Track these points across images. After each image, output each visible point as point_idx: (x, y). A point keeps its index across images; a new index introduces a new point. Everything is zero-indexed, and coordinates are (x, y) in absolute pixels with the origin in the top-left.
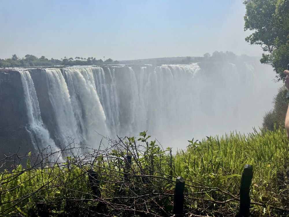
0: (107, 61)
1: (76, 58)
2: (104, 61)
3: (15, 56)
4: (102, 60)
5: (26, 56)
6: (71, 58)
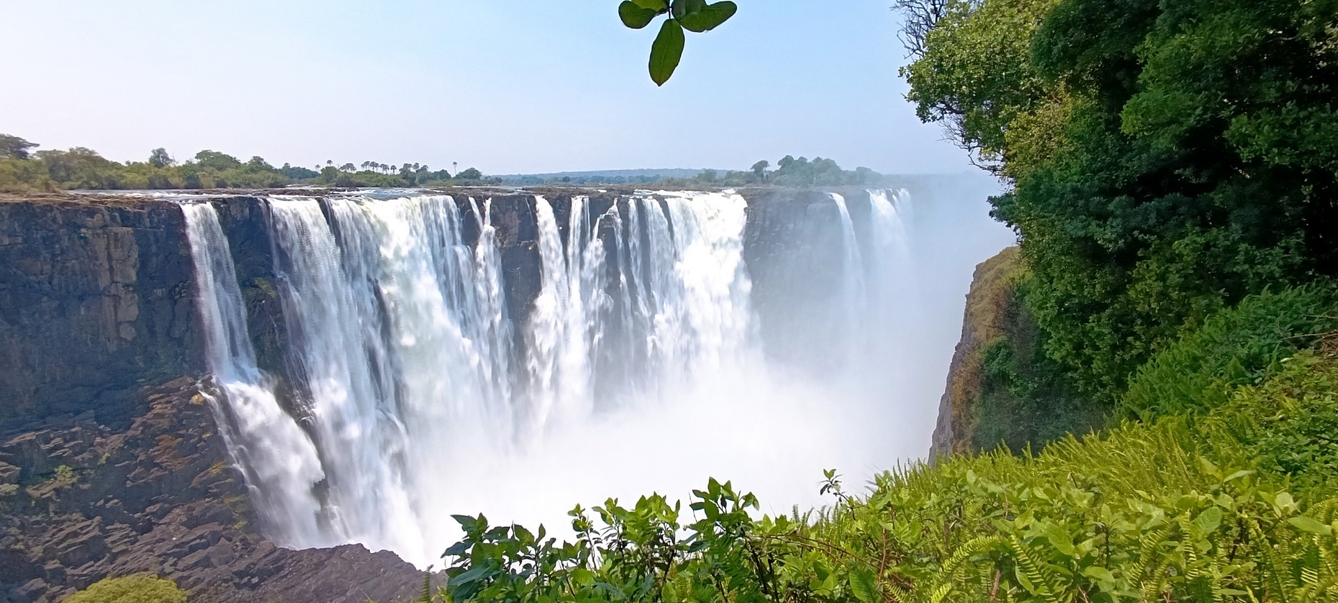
0: (464, 175)
1: (366, 164)
2: (454, 176)
3: (160, 152)
4: (449, 172)
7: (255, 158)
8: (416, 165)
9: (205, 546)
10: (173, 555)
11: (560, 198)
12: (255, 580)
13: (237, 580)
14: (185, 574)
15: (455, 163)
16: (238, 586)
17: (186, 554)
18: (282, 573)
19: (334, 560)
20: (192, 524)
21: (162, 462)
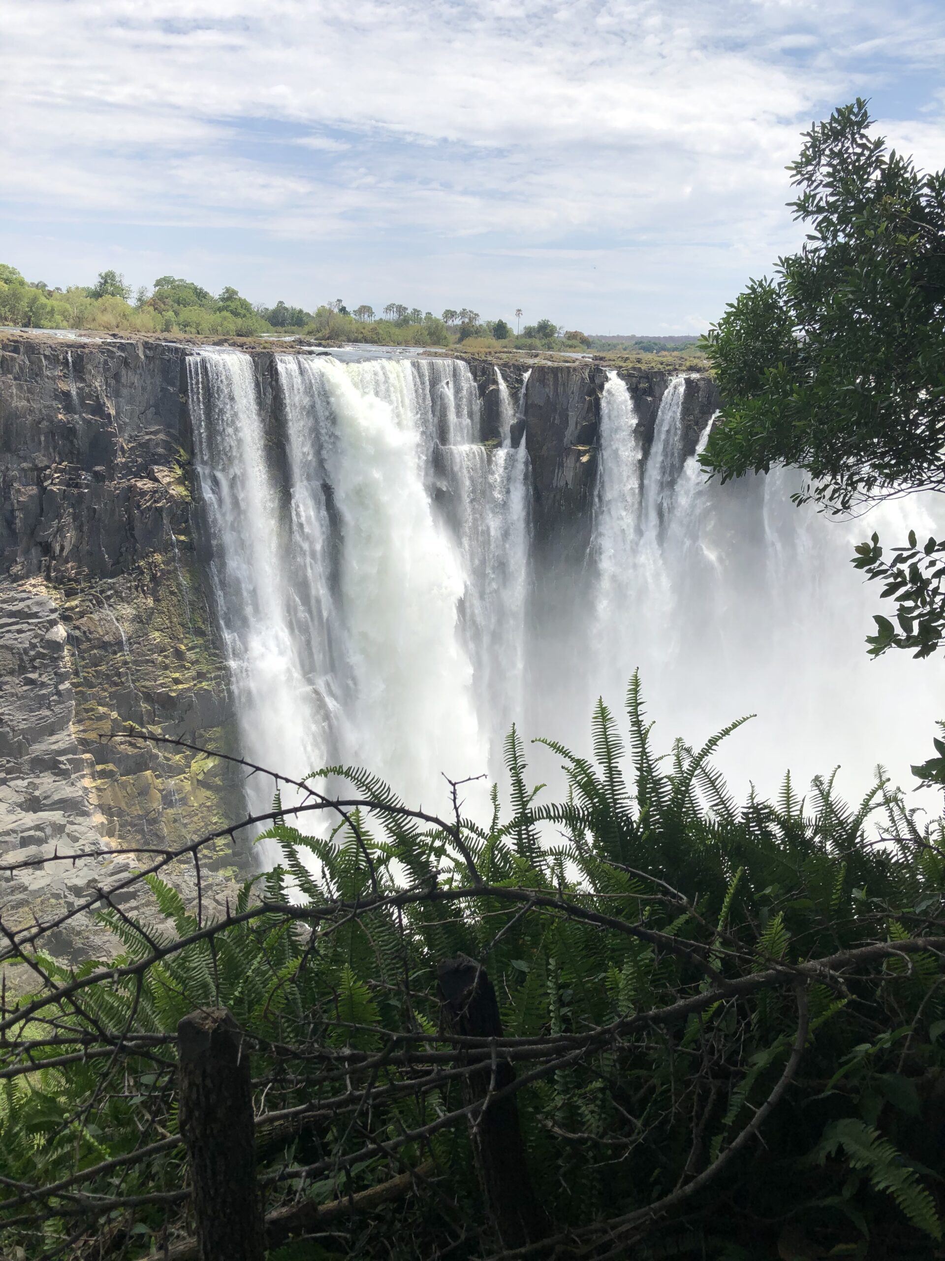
0: (529, 333)
1: (390, 307)
2: (516, 332)
3: (108, 279)
4: (509, 325)
5: (158, 283)
6: (365, 310)
7: (228, 290)
8: (463, 313)
9: (40, 841)
11: (647, 377)
13: (71, 899)
15: (519, 310)
16: (72, 909)
17: (14, 848)
20: (33, 804)
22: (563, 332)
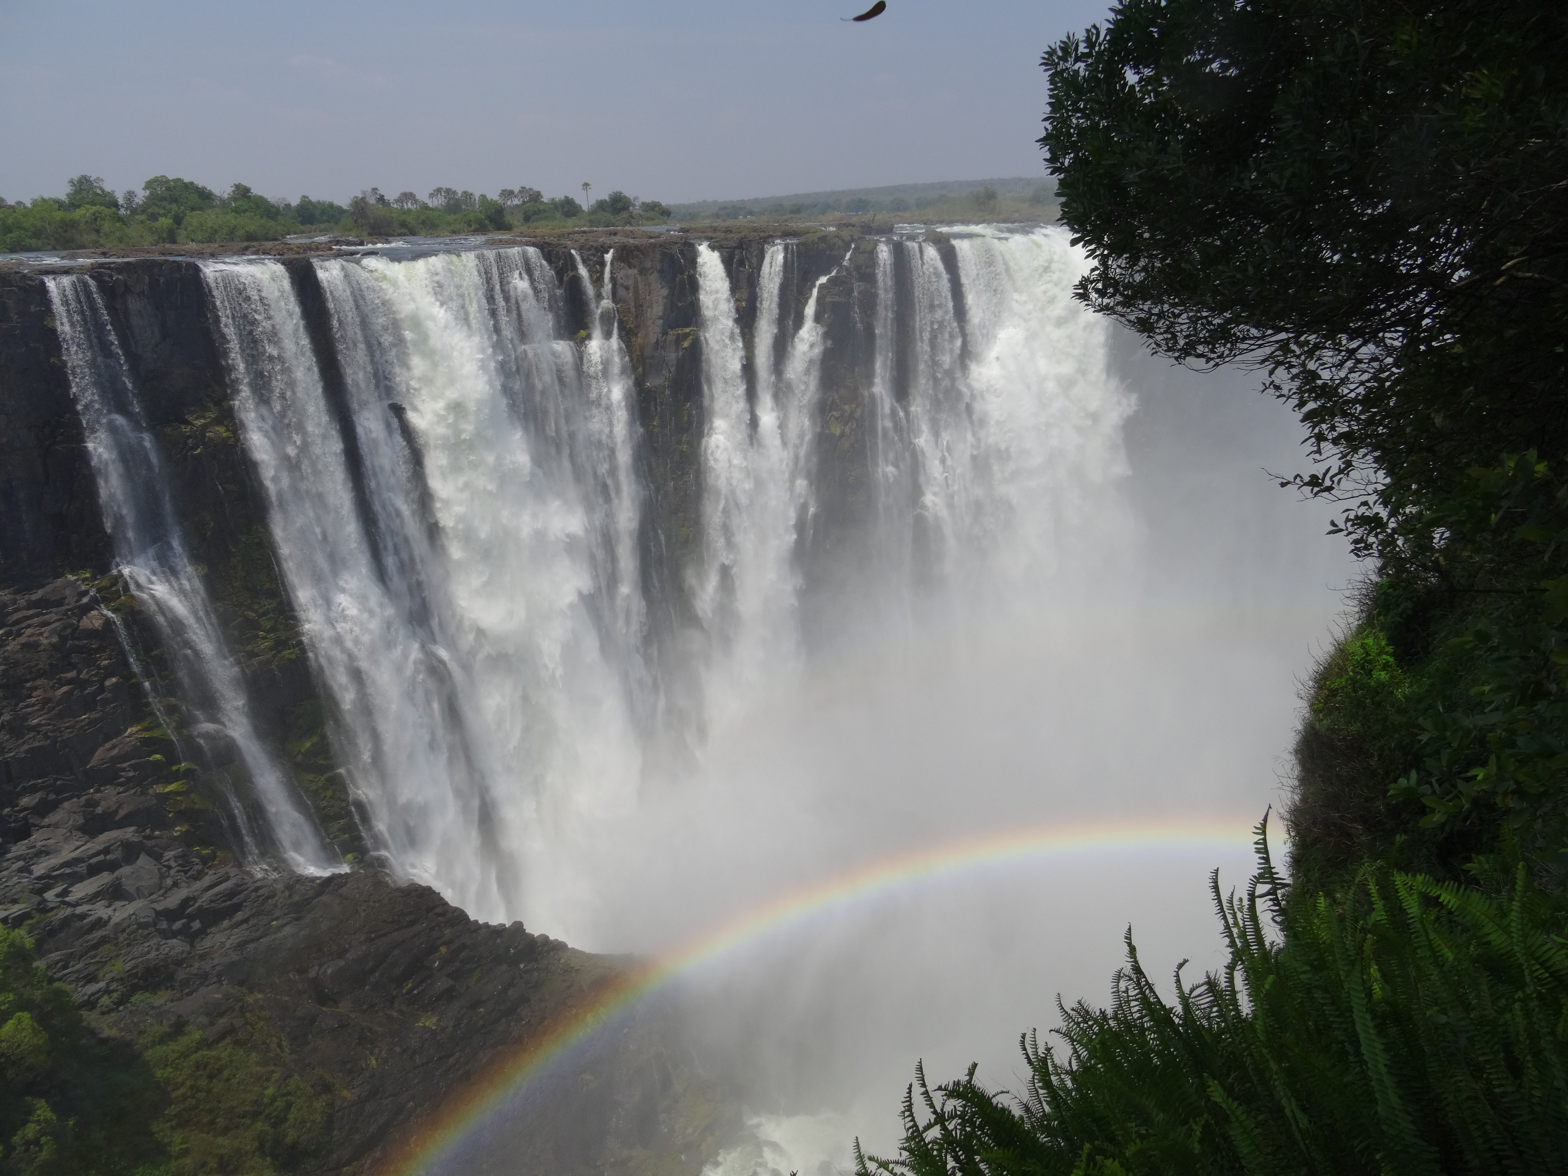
0: (601, 206)
1: (439, 191)
2: (585, 208)
3: (83, 183)
4: (578, 201)
5: (149, 185)
6: (408, 196)
7: (238, 187)
8: (523, 190)
9: (112, 866)
10: (61, 877)
11: (742, 245)
12: (196, 925)
13: (164, 925)
14: (79, 910)
15: (586, 185)
16: (167, 935)
17: (82, 878)
18: (239, 916)
19: (325, 898)
20: (93, 826)
21: (39, 725)
22: (638, 203)
